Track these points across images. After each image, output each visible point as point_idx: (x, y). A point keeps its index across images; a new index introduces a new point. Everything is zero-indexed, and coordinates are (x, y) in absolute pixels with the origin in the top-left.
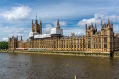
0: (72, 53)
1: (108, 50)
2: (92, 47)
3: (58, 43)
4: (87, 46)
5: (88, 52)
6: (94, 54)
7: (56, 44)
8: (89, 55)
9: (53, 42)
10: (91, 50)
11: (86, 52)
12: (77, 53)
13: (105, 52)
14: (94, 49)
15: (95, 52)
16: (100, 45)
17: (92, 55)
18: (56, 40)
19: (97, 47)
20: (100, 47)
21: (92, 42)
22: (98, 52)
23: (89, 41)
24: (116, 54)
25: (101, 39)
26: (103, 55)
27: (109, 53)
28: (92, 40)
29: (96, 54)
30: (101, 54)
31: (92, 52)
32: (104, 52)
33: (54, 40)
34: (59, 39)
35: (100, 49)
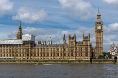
0: (54, 61)
1: (89, 57)
2: (74, 55)
3: (32, 51)
4: (70, 54)
5: (71, 60)
6: (76, 62)
7: (30, 51)
8: (72, 62)
9: (24, 50)
10: (74, 57)
11: (69, 60)
12: (60, 61)
13: (87, 60)
14: (77, 57)
15: (77, 60)
16: (82, 54)
17: (75, 62)
18: (30, 47)
19: (79, 55)
20: (82, 55)
21: (74, 50)
22: (80, 60)
23: (72, 50)
24: (94, 61)
25: (83, 48)
26: (85, 62)
27: (90, 60)
28: (74, 49)
29: (79, 61)
30: (83, 61)
31: (75, 60)
32: (85, 60)
33: (27, 48)
34: (34, 47)
35: (82, 57)
